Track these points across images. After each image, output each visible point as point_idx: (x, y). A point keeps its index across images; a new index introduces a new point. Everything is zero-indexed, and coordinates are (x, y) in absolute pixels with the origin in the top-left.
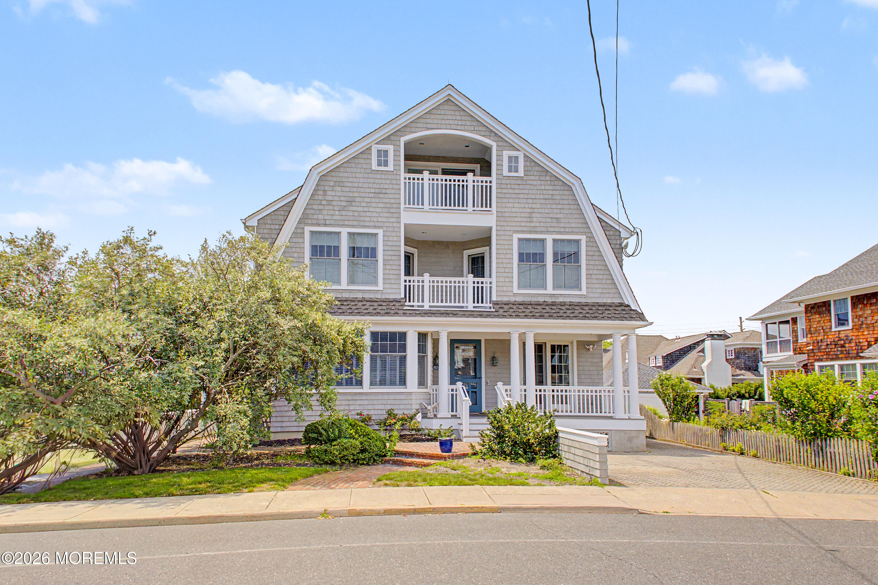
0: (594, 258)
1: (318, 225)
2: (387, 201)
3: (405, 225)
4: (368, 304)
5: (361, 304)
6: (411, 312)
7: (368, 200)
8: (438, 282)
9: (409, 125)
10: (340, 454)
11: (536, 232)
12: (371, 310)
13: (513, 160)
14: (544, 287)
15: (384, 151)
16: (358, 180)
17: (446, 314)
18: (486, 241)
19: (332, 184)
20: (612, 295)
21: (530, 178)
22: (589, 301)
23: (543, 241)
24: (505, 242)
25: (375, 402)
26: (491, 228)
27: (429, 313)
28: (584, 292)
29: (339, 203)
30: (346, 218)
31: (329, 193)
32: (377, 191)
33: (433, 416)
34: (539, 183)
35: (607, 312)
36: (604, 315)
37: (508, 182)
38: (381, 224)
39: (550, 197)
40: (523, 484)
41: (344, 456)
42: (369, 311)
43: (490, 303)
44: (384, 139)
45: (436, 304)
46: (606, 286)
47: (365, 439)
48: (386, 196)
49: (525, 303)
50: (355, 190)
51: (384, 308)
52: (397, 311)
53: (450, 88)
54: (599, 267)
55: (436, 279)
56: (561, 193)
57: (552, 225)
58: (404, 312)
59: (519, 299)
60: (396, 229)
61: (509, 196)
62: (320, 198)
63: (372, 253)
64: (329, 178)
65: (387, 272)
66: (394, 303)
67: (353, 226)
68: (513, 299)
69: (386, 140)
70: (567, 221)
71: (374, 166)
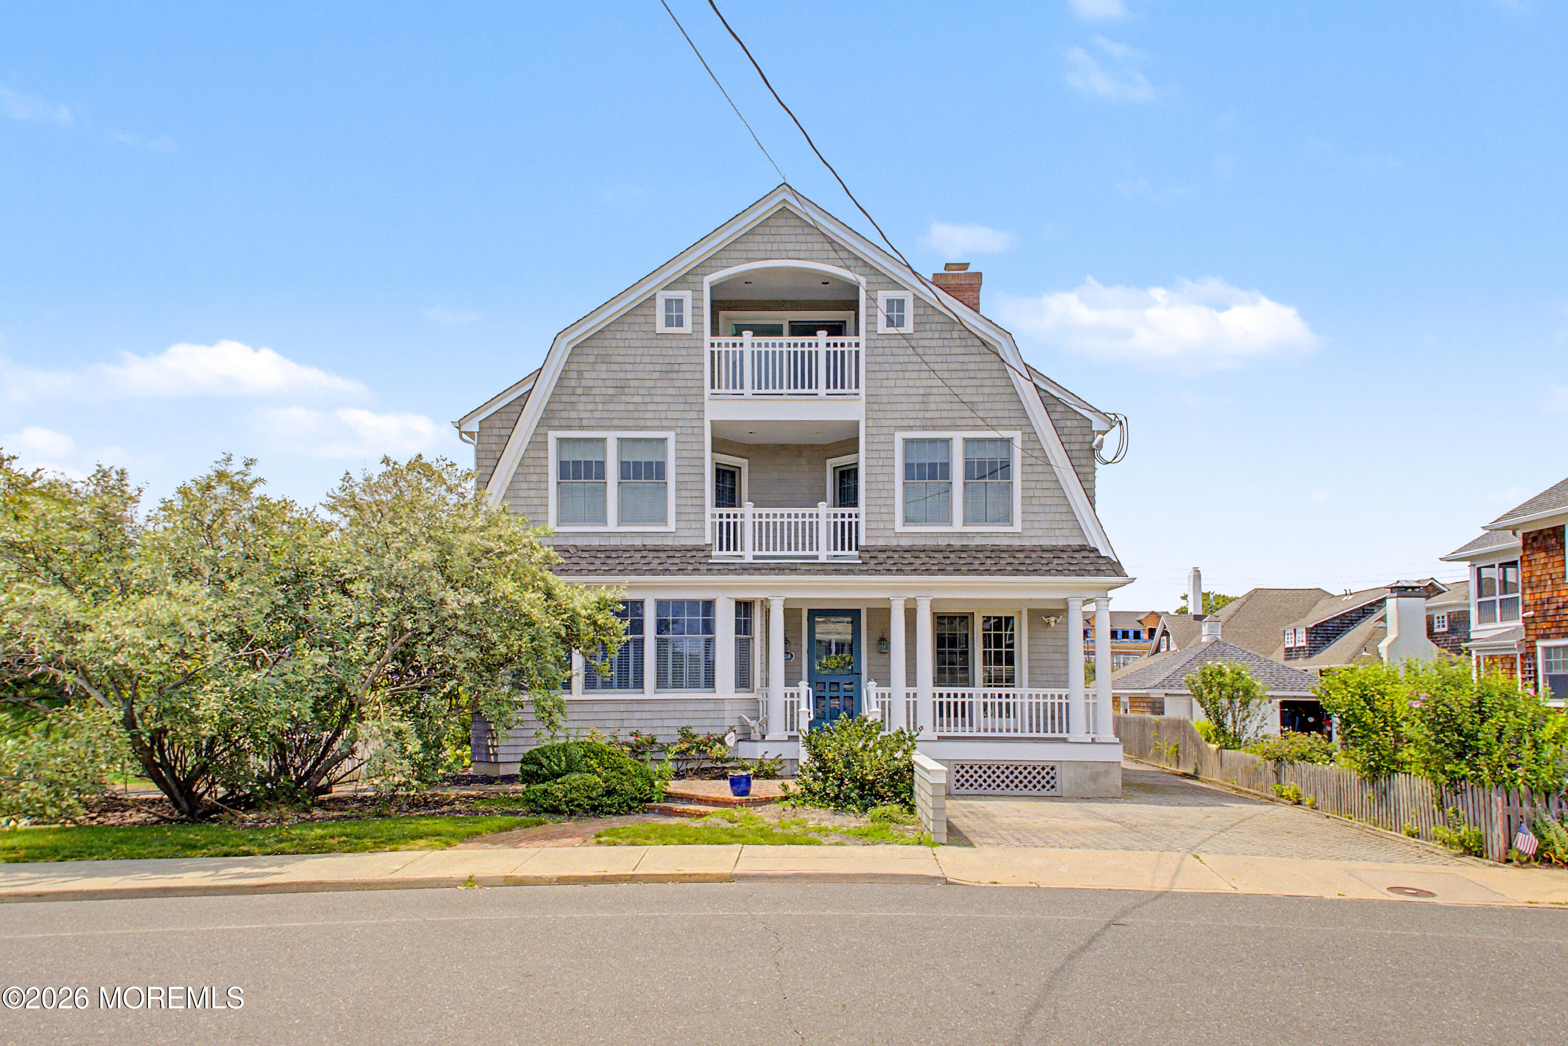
0: (1037, 469)
1: (569, 428)
2: (681, 384)
3: (713, 423)
4: (651, 555)
5: (638, 555)
6: (721, 567)
7: (651, 383)
8: (768, 516)
9: (717, 256)
10: (565, 797)
11: (934, 428)
12: (655, 564)
13: (896, 306)
14: (948, 520)
15: (677, 300)
16: (633, 352)
17: (779, 569)
18: (851, 445)
19: (591, 359)
20: (1066, 532)
21: (924, 335)
22: (1027, 543)
23: (947, 442)
24: (880, 447)
25: (665, 715)
26: (857, 423)
27: (751, 568)
28: (1017, 527)
29: (604, 391)
30: (615, 415)
31: (586, 375)
32: (664, 368)
33: (759, 738)
34: (940, 343)
35: (1056, 561)
36: (1051, 566)
37: (885, 344)
38: (673, 424)
39: (959, 366)
40: (809, 843)
41: (572, 800)
42: (652, 566)
43: (857, 549)
44: (675, 282)
45: (764, 553)
46: (1058, 517)
47: (614, 774)
48: (681, 375)
49: (915, 548)
50: (629, 367)
51: (676, 561)
52: (698, 566)
53: (784, 190)
54: (1045, 485)
55: (764, 511)
56: (978, 358)
57: (962, 414)
58: (710, 567)
59: (905, 542)
60: (696, 431)
61: (887, 367)
62: (573, 383)
63: (656, 471)
64: (586, 350)
65: (683, 502)
66: (694, 553)
67: (626, 428)
68: (894, 542)
69: (680, 282)
70: (988, 406)
71: (661, 327)
